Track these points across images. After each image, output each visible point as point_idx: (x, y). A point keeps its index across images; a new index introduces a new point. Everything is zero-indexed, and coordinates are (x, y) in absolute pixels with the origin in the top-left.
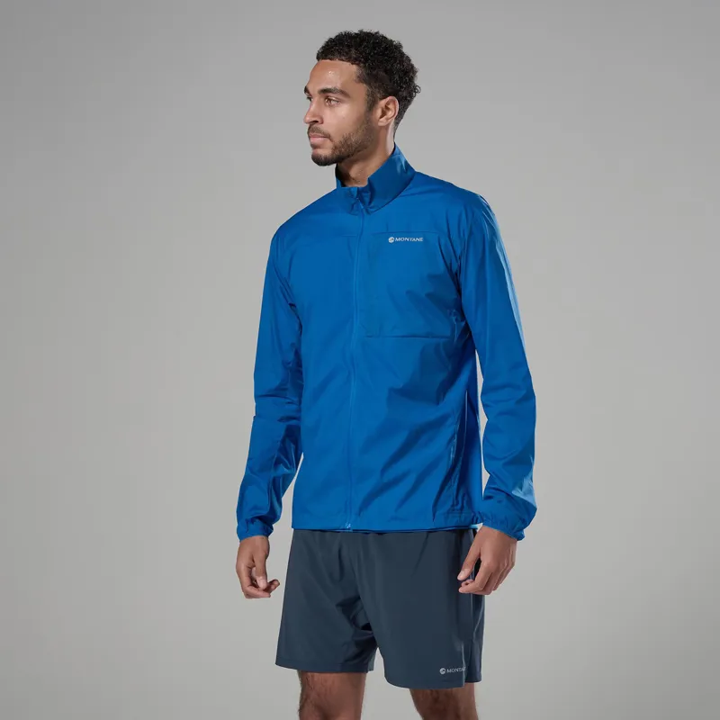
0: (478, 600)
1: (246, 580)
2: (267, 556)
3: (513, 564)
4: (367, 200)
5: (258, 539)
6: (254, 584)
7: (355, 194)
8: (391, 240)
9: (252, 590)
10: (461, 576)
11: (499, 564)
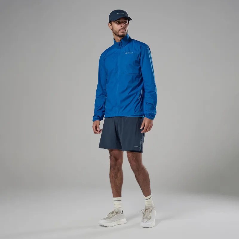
0: (144, 134)
1: (95, 129)
2: (99, 125)
3: (152, 125)
4: (121, 45)
5: (98, 121)
6: (96, 130)
7: (118, 44)
8: (126, 53)
9: (96, 131)
10: (141, 128)
11: (149, 125)
